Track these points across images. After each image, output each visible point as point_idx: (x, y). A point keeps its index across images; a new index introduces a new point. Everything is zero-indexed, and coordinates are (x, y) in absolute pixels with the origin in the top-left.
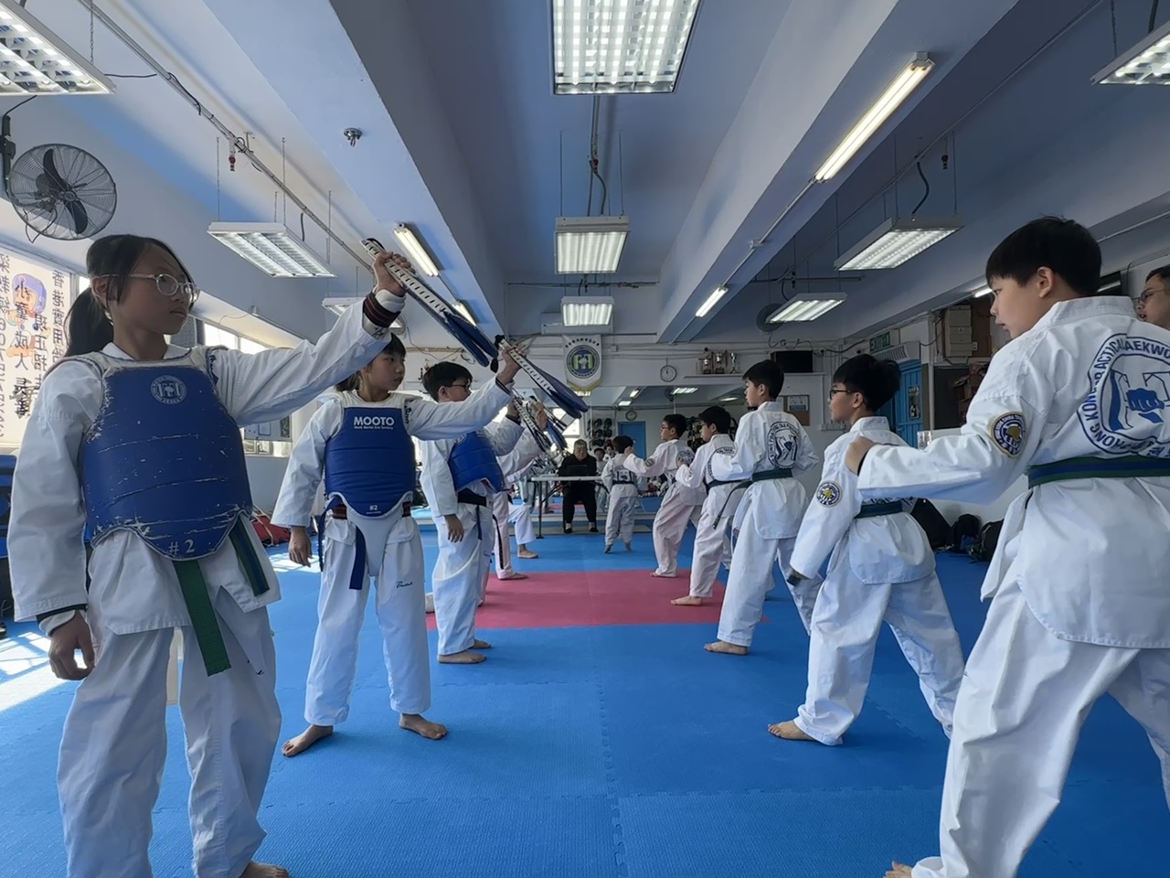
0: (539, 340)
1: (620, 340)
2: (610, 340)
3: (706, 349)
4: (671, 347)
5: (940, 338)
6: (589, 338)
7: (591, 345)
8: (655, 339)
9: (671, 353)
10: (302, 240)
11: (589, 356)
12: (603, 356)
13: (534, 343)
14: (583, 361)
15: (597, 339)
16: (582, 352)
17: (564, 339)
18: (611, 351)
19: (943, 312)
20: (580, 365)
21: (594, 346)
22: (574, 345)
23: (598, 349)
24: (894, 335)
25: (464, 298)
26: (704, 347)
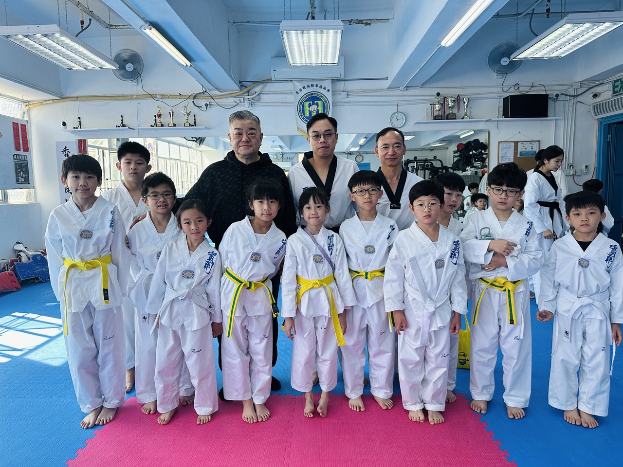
0: (270, 87)
1: (351, 86)
2: (341, 86)
3: (438, 94)
4: (401, 93)
6: (319, 84)
8: (386, 84)
9: (401, 98)
12: (333, 102)
13: (264, 90)
14: (314, 107)
15: (328, 84)
16: (313, 98)
17: (294, 86)
18: (342, 97)
20: (310, 112)
22: (304, 92)
26: (436, 91)
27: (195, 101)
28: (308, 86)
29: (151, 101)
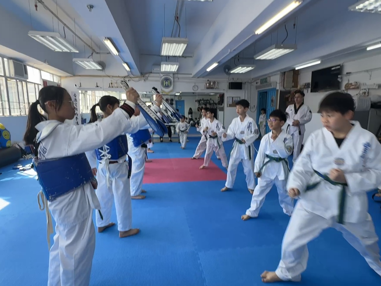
0: (151, 75)
1: (180, 76)
2: (176, 76)
3: (208, 80)
4: (197, 79)
5: (283, 81)
6: (169, 75)
7: (169, 77)
8: (192, 76)
9: (197, 81)
10: (65, 38)
11: (169, 81)
12: (173, 81)
13: (149, 76)
14: (167, 83)
16: (167, 79)
17: (160, 75)
18: (176, 79)
19: (285, 73)
20: (165, 84)
21: (171, 78)
22: (164, 77)
23: (172, 79)
24: (268, 79)
25: (127, 61)
26: (207, 79)
27: (125, 79)
28: (165, 75)
29: (108, 78)
